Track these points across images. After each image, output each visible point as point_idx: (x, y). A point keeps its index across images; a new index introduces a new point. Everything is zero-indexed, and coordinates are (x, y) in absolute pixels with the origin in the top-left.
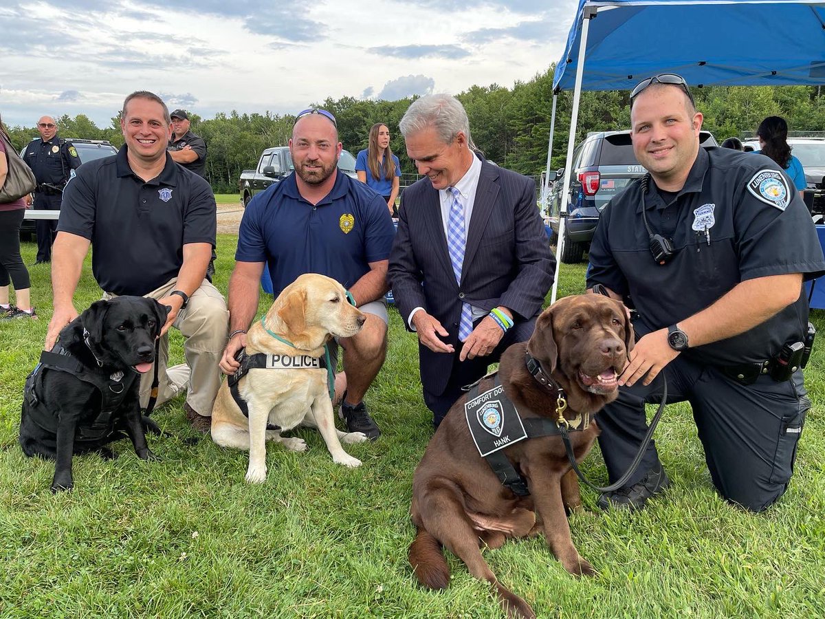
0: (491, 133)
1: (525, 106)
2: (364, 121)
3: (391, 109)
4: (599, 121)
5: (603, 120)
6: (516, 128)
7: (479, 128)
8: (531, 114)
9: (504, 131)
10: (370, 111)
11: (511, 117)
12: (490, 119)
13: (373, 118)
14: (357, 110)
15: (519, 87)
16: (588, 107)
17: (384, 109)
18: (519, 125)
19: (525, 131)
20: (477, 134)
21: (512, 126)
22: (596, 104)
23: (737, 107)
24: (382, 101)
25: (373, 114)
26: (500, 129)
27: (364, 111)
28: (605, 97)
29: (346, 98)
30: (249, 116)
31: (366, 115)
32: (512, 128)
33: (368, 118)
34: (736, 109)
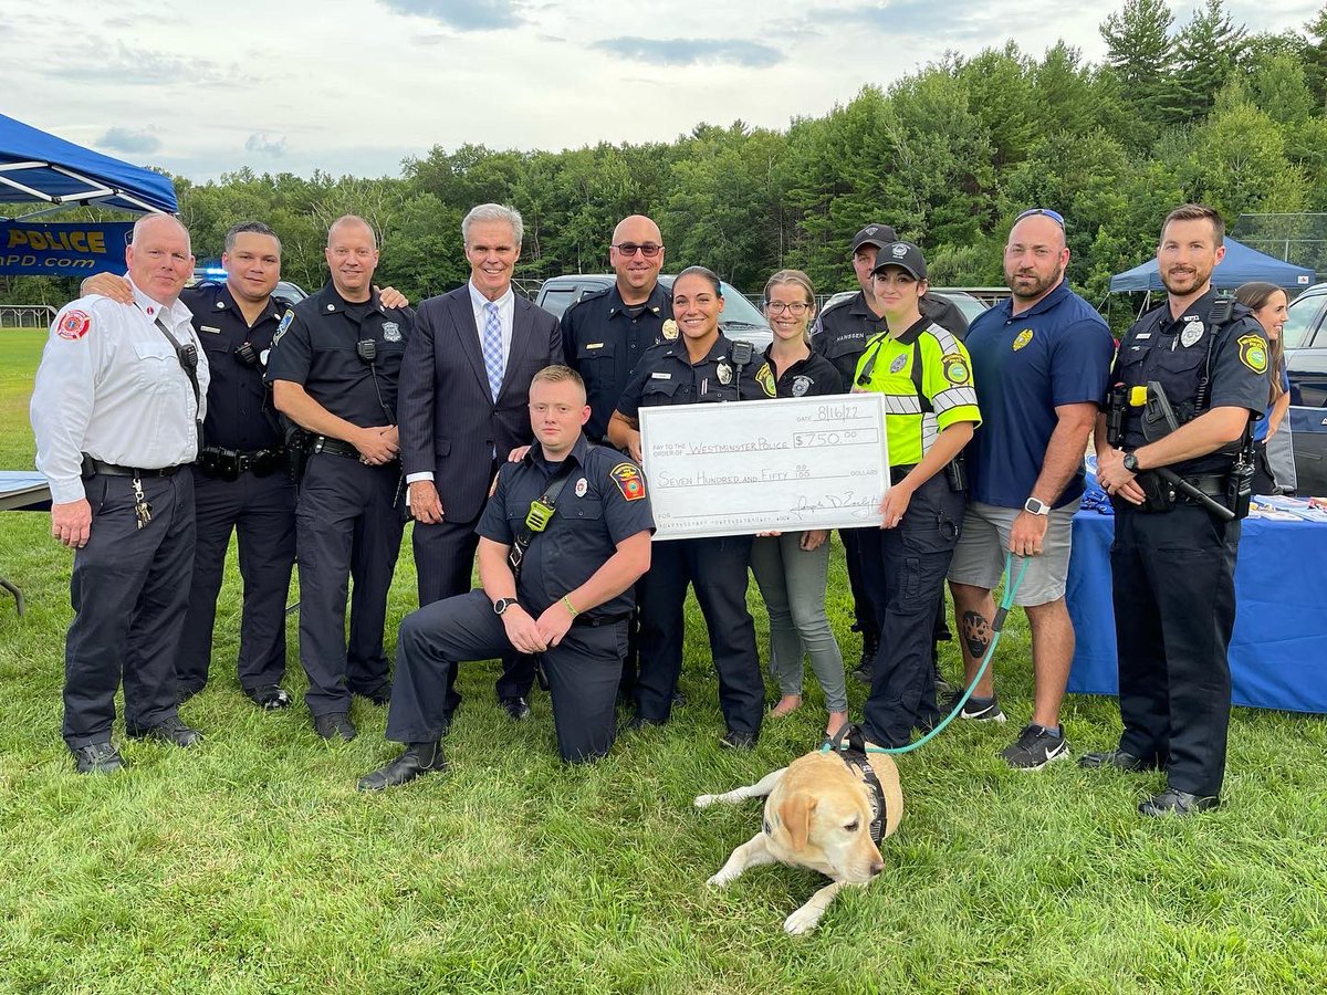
0: (753, 213)
1: (816, 164)
2: (508, 190)
3: (558, 169)
4: (956, 192)
5: (962, 190)
6: (801, 205)
7: (731, 205)
8: (828, 179)
9: (777, 210)
10: (520, 171)
11: (789, 185)
12: (752, 188)
13: (526, 183)
14: (495, 169)
15: (799, 129)
16: (935, 168)
17: (545, 166)
18: (806, 200)
19: (818, 210)
20: (727, 215)
21: (793, 200)
22: (949, 162)
23: (1220, 170)
24: (539, 153)
25: (524, 177)
26: (771, 204)
27: (507, 171)
28: (965, 148)
29: (469, 148)
30: (273, 176)
31: (512, 178)
32: (794, 205)
33: (515, 184)
34: (1219, 174)
